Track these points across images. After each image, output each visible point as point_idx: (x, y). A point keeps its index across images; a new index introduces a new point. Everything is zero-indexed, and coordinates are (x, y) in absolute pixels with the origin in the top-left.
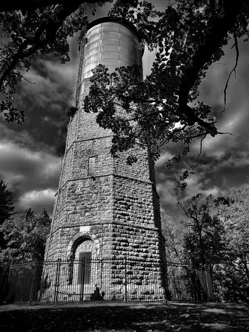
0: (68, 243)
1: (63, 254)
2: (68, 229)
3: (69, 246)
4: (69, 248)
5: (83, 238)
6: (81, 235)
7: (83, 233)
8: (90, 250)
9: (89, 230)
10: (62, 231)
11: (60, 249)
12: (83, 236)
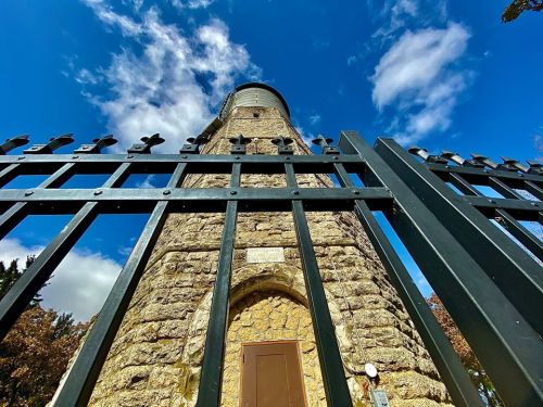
0: (197, 298)
1: (164, 349)
2: (205, 254)
3: (198, 312)
4: (202, 318)
5: (259, 285)
6: (253, 272)
7: (263, 267)
8: (288, 336)
9: (281, 259)
10: (175, 260)
11: (155, 325)
12: (261, 277)
